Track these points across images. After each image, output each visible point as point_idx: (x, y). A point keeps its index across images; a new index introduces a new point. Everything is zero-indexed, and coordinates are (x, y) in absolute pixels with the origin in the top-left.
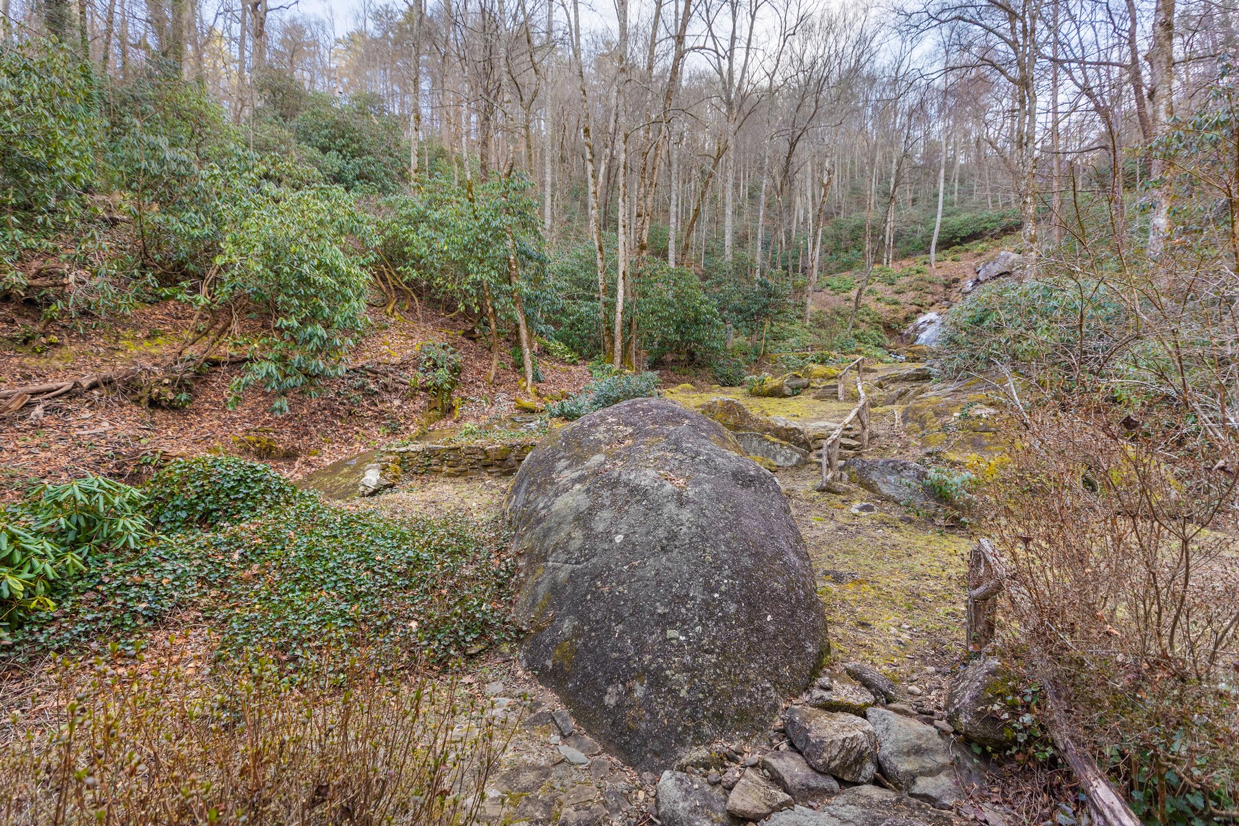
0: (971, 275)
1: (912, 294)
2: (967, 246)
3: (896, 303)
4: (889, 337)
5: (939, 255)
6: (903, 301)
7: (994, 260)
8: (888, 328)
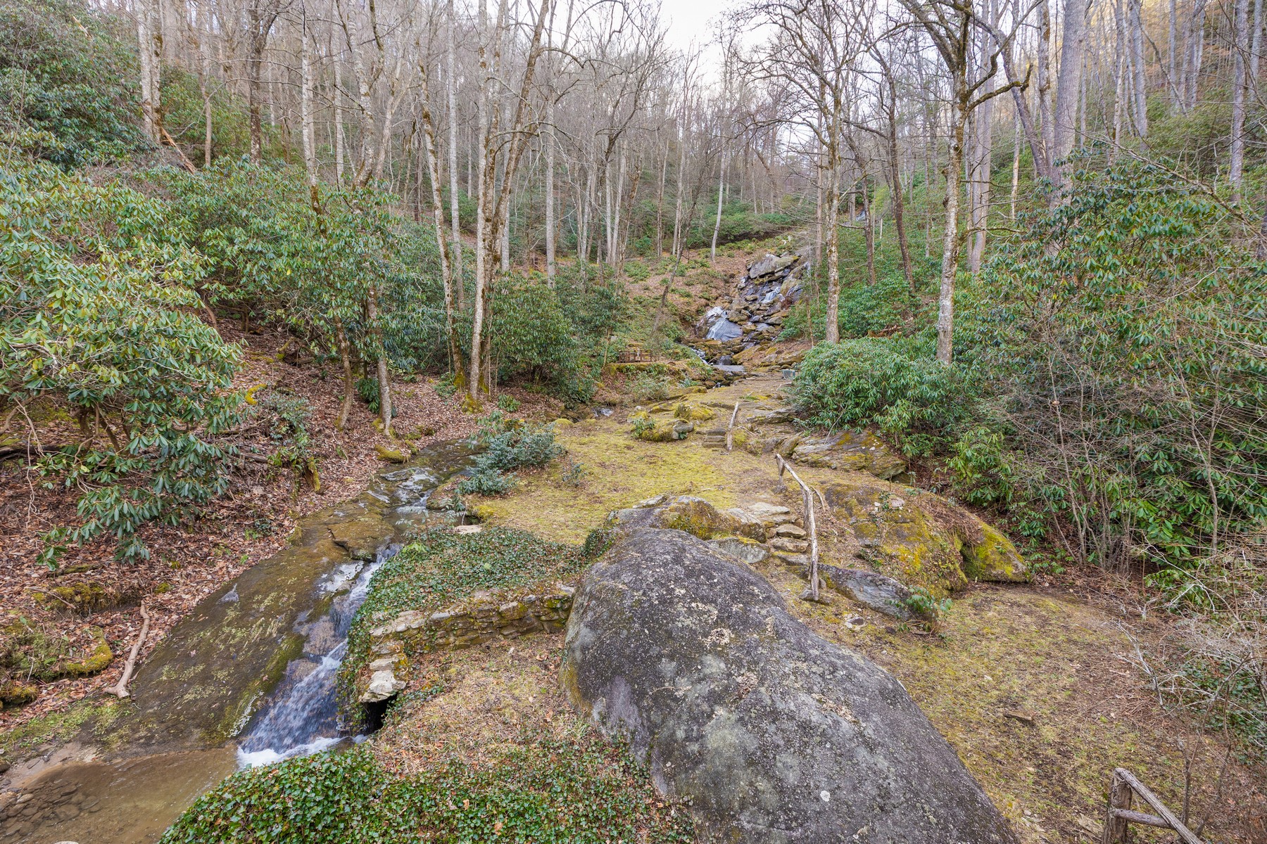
0: (743, 271)
1: (699, 287)
2: (739, 244)
3: (688, 296)
4: (685, 329)
5: (719, 249)
6: (693, 293)
7: (760, 260)
8: (683, 320)
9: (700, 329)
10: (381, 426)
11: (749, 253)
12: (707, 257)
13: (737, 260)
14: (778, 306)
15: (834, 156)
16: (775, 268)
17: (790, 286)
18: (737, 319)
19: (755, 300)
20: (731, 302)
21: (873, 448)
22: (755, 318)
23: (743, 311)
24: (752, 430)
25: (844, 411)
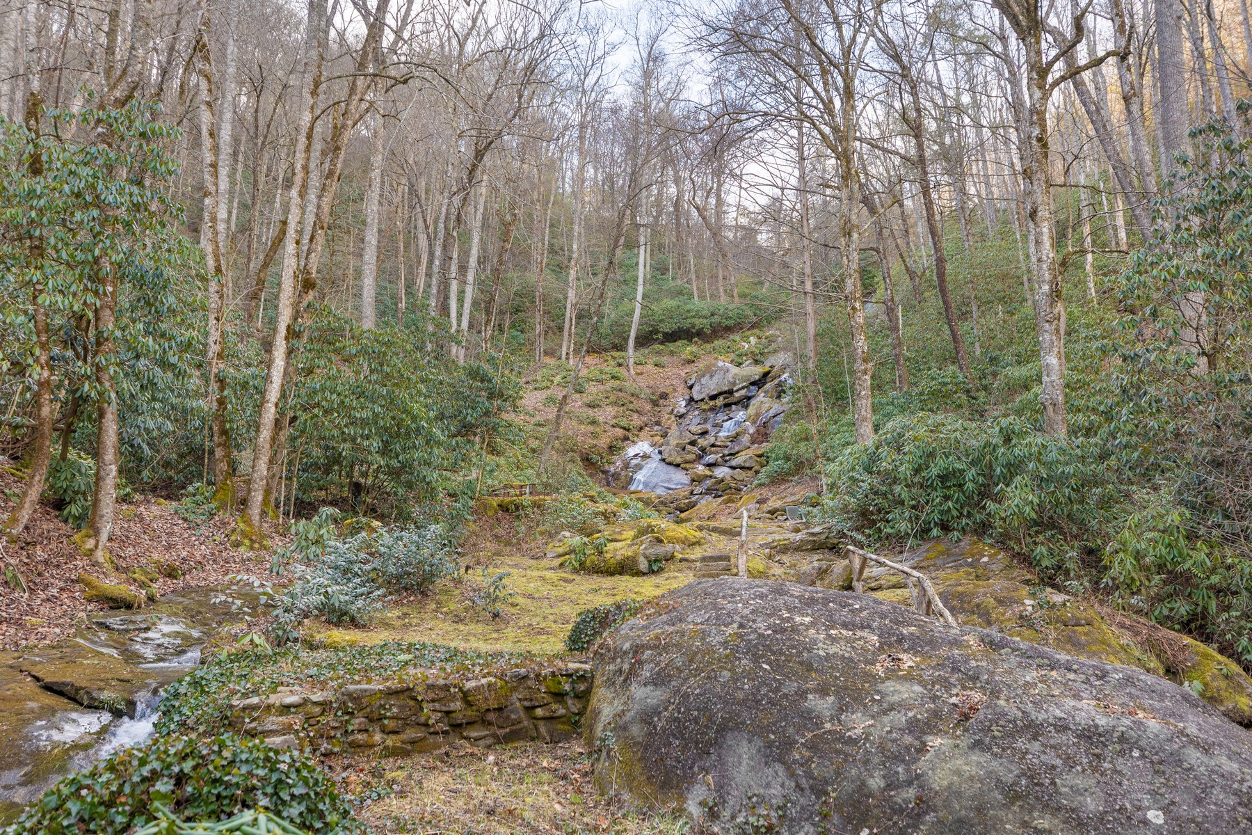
0: (681, 389)
1: (611, 410)
2: (671, 346)
3: (594, 422)
4: (591, 476)
5: (638, 354)
6: (601, 419)
7: (710, 371)
8: (587, 461)
9: (616, 476)
10: (90, 543)
11: (690, 362)
12: (620, 365)
13: (669, 371)
14: (746, 439)
15: (849, 169)
16: (734, 384)
17: (763, 410)
18: (679, 460)
19: (705, 433)
20: (664, 435)
21: (985, 559)
22: (710, 458)
23: (689, 447)
24: (770, 557)
25: (928, 509)
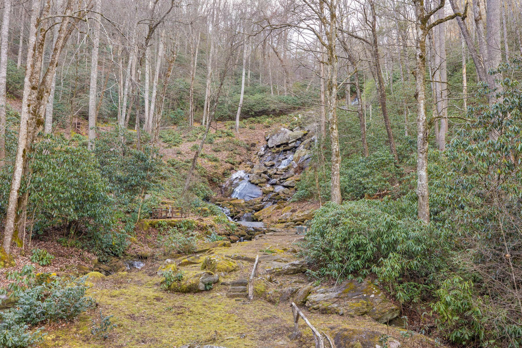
0: (263, 141)
1: (226, 153)
2: (259, 119)
3: (216, 160)
4: (213, 189)
5: (242, 123)
6: (220, 158)
7: (277, 132)
8: (211, 181)
9: (226, 189)
11: (268, 127)
12: (232, 128)
13: (257, 131)
14: (292, 171)
15: (332, 55)
16: (289, 140)
17: (302, 155)
18: (257, 182)
19: (273, 165)
20: (252, 167)
21: (373, 296)
22: (273, 181)
23: (263, 175)
24: (270, 280)
25: (348, 263)
